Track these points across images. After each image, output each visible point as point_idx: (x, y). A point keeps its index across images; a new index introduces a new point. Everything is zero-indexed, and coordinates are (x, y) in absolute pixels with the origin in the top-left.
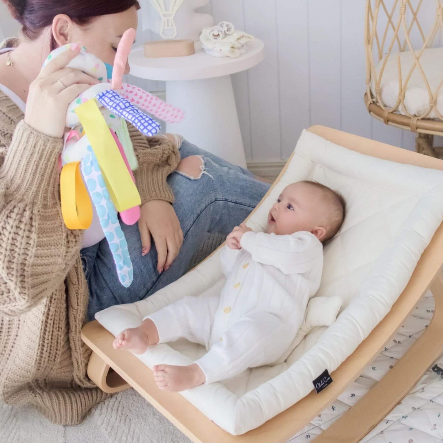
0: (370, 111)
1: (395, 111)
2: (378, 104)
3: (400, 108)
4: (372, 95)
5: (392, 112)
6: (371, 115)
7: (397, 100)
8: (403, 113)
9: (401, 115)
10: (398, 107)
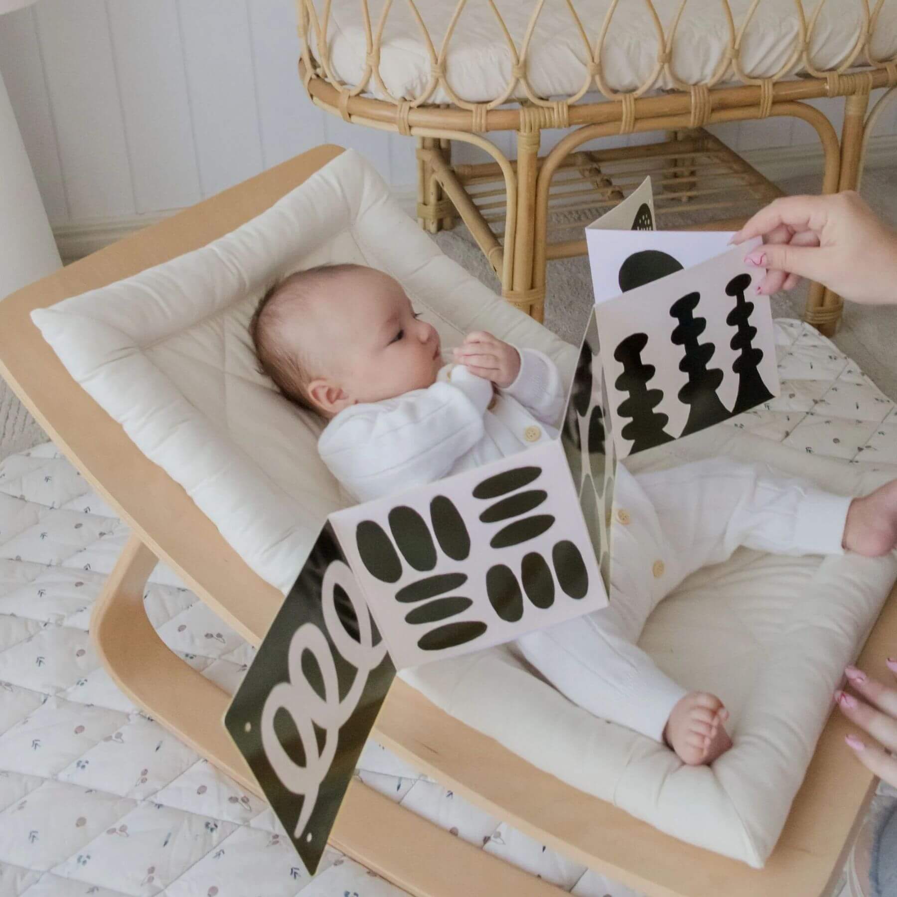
0: (312, 96)
1: (363, 92)
2: (326, 80)
3: (373, 86)
4: (313, 60)
5: (358, 95)
6: (316, 105)
7: (364, 67)
8: (380, 96)
9: (376, 99)
10: (367, 82)
